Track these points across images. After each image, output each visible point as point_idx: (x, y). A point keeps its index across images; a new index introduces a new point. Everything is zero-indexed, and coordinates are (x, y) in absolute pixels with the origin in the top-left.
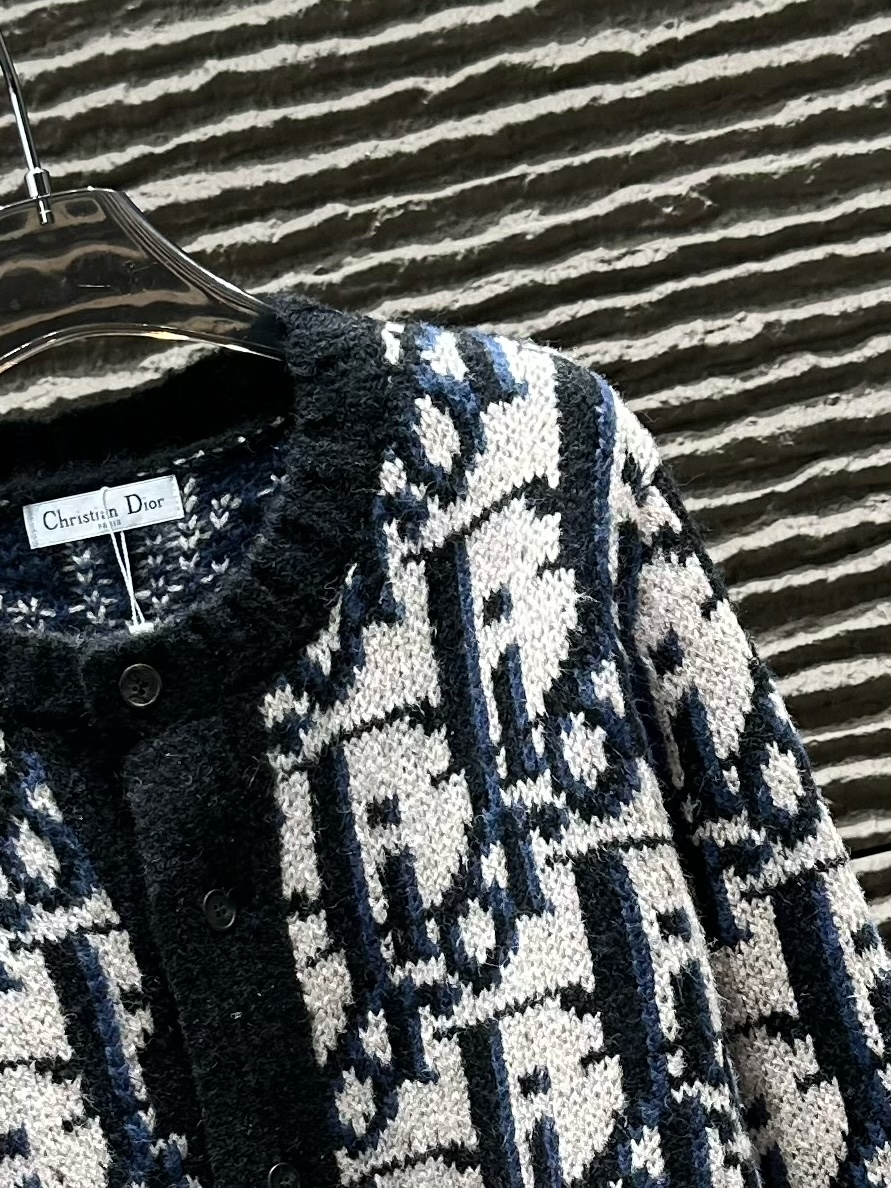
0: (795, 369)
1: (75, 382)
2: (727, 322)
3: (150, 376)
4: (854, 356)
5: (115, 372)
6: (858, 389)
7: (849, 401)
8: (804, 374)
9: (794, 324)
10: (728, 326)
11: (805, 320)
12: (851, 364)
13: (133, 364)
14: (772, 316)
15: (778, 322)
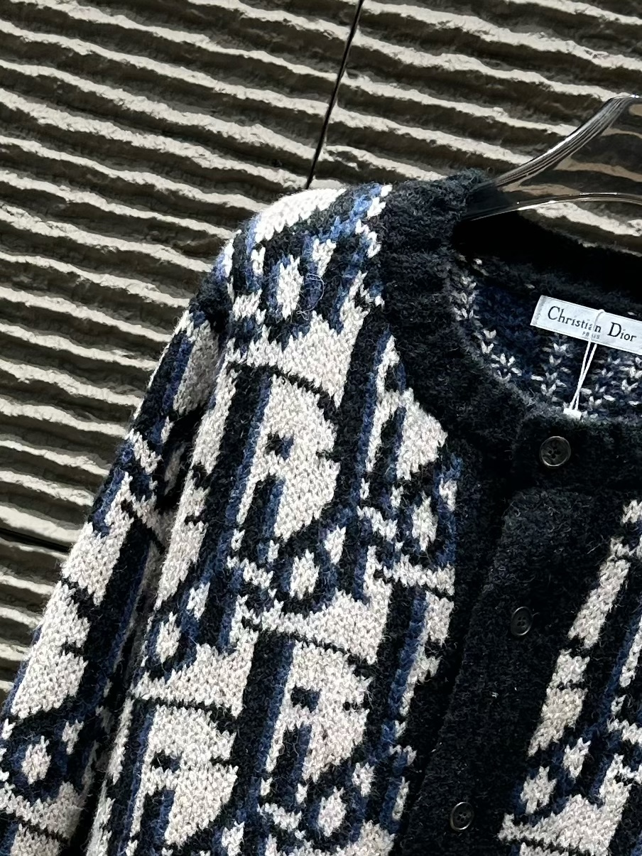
1: (580, 211)
3: (631, 232)
5: (609, 217)
13: (624, 218)
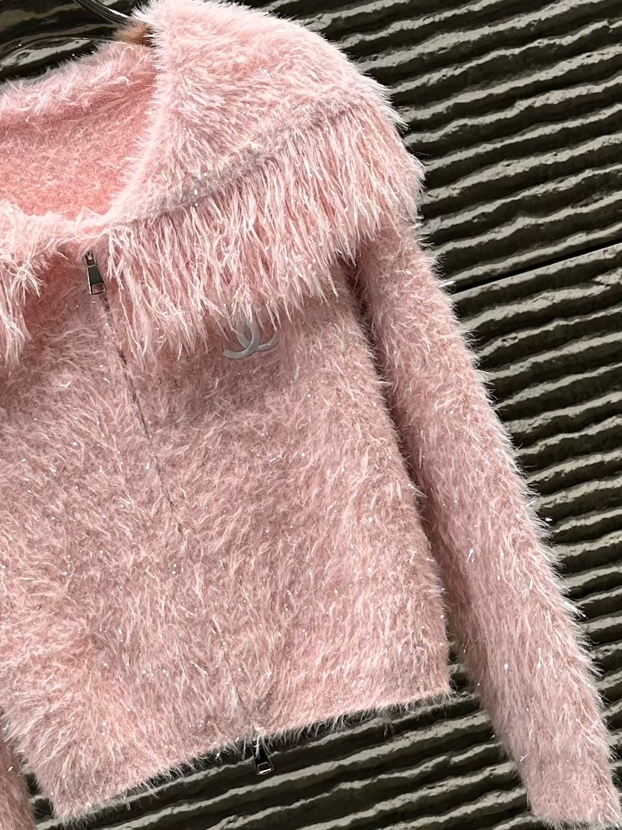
0: (351, 43)
2: (312, 19)
4: (383, 34)
6: (386, 51)
7: (383, 58)
8: (356, 45)
9: (348, 18)
10: (313, 22)
11: (355, 16)
12: (382, 37)
14: (336, 15)
15: (340, 18)
